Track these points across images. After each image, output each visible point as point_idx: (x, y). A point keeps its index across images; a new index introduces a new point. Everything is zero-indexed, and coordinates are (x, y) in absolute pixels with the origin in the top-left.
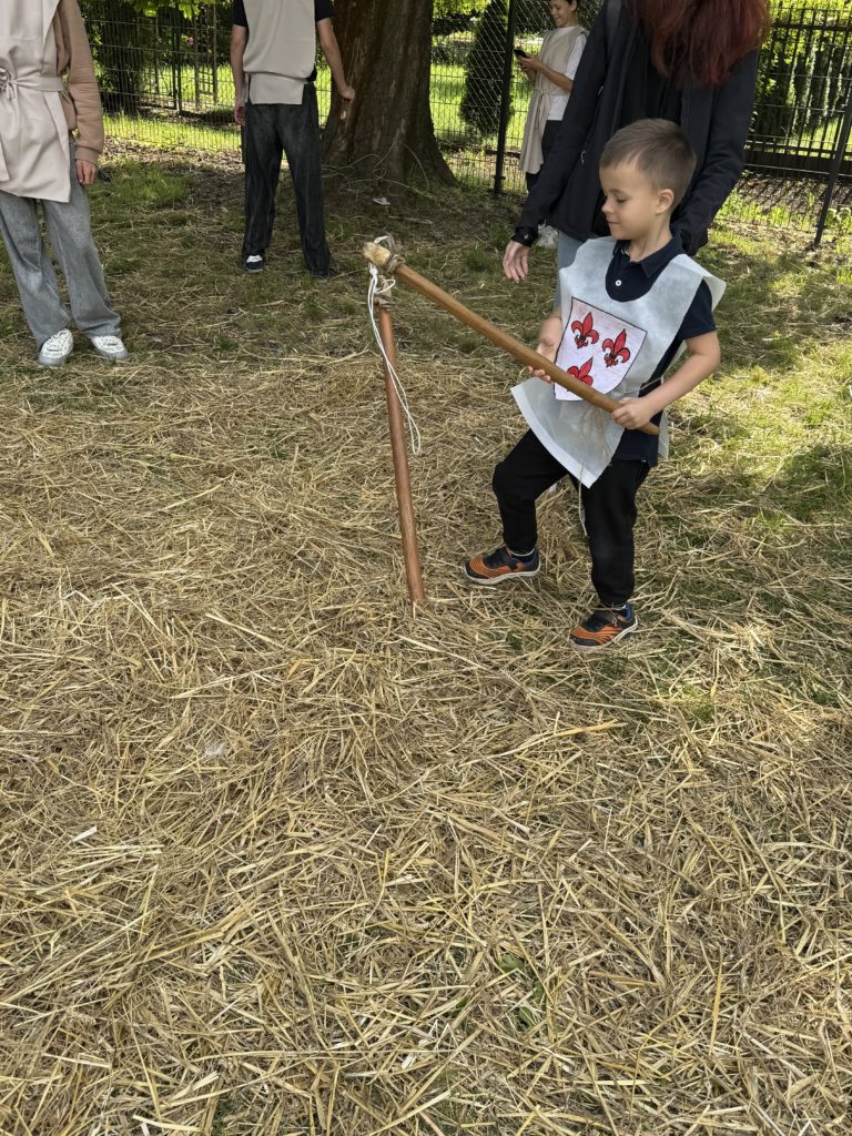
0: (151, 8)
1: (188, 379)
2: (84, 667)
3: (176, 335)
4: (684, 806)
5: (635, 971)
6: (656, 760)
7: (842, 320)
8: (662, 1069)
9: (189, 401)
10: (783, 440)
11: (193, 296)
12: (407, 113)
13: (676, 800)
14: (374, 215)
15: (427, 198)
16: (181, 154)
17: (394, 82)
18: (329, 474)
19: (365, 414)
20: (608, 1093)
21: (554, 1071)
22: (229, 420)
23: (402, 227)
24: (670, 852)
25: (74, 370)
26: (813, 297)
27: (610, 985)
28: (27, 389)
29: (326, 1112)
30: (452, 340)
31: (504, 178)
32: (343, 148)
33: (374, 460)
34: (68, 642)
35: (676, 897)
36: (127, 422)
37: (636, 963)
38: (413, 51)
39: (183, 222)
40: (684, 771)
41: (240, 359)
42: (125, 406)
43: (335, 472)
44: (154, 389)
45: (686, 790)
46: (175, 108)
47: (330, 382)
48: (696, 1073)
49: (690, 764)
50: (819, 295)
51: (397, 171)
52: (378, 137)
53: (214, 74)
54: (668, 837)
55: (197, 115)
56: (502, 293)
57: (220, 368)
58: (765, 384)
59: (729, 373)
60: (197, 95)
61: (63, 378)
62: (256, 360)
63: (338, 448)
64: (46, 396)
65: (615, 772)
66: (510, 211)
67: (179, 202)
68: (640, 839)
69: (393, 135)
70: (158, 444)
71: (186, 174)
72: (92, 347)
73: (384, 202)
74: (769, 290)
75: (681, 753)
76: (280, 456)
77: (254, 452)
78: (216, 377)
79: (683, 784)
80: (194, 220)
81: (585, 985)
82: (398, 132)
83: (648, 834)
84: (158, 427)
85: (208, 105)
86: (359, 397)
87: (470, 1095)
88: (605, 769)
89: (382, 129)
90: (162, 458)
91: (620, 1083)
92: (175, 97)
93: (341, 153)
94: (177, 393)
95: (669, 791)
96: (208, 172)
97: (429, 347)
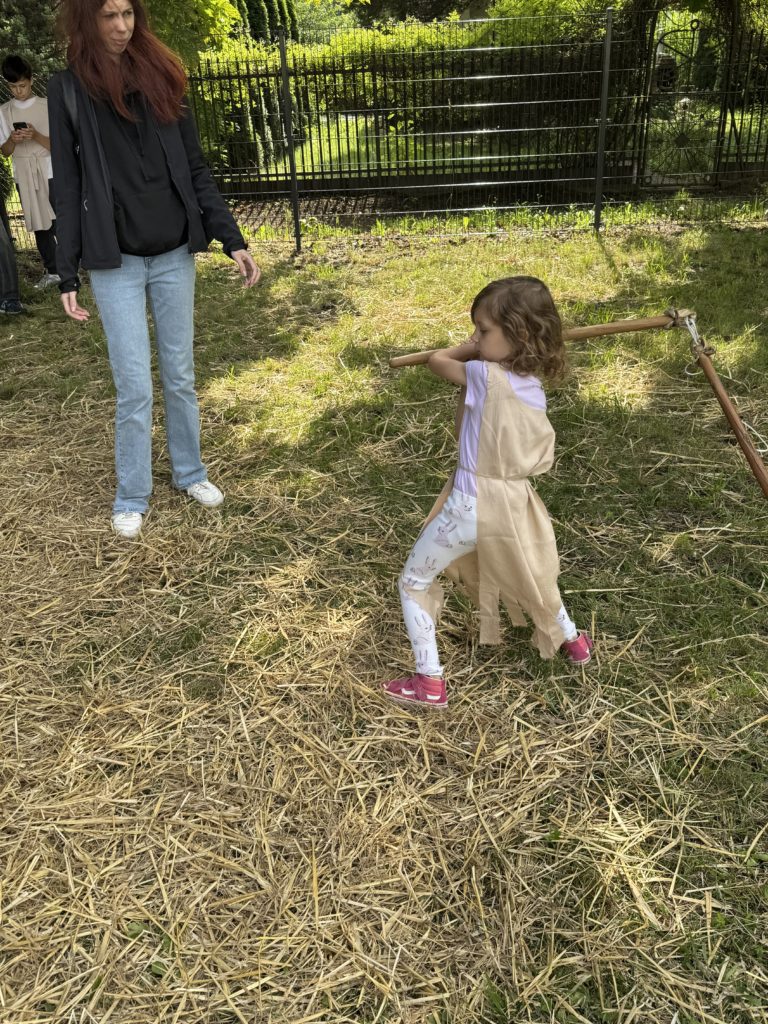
5: (247, 889)
7: (328, 308)
8: (283, 960)
10: (299, 413)
20: (241, 1001)
21: (192, 1005)
24: (261, 775)
26: (303, 294)
27: (228, 909)
35: (271, 810)
37: (245, 881)
48: (310, 950)
50: (307, 291)
58: (278, 371)
59: (247, 369)
68: (233, 776)
74: (268, 294)
81: (207, 919)
83: (239, 767)
91: (249, 988)
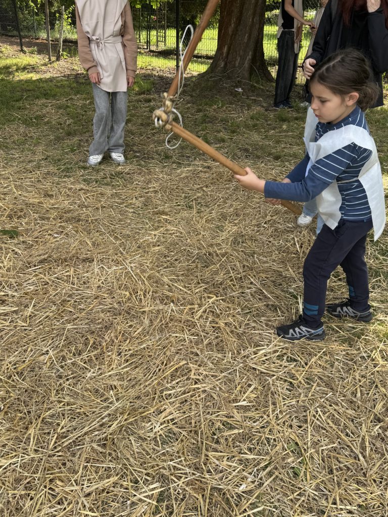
0: (139, 4)
1: (151, 172)
2: (104, 299)
3: (146, 152)
4: (377, 380)
5: (350, 455)
6: (364, 357)
9: (151, 182)
11: (153, 135)
12: (252, 49)
13: (372, 376)
14: (235, 96)
15: (260, 88)
16: (149, 70)
17: (247, 35)
18: (211, 216)
19: (228, 189)
22: (168, 190)
23: (248, 102)
24: (369, 401)
25: (102, 167)
27: (338, 461)
28: (82, 176)
29: (205, 506)
30: (270, 154)
31: (297, 78)
32: (222, 66)
33: (232, 209)
34: (99, 287)
35: (371, 422)
36: (124, 191)
37: (351, 452)
38: (256, 20)
39: (149, 101)
40: (377, 362)
41: (173, 163)
42: (123, 184)
43: (214, 215)
44: (136, 177)
45: (378, 372)
46: (147, 49)
47: (213, 174)
48: (379, 507)
49: (380, 360)
51: (247, 76)
52: (239, 60)
53: (165, 33)
54: (368, 394)
55: (157, 52)
56: (295, 132)
57: (165, 167)
60: (157, 43)
61: (98, 171)
62: (180, 163)
63: (216, 204)
64: (90, 179)
65: (343, 361)
66: (299, 93)
67: (148, 92)
68: (354, 394)
69: (246, 59)
70: (137, 201)
71: (152, 79)
72: (110, 157)
73: (240, 90)
75: (376, 354)
76: (190, 207)
77: (179, 205)
78: (162, 171)
79: (377, 369)
80: (154, 100)
81: (326, 459)
82: (248, 58)
83: (359, 390)
84: (137, 193)
85: (162, 47)
86: (226, 181)
87: (270, 504)
88: (338, 359)
89: (241, 57)
90: (139, 207)
92: (147, 44)
93: (221, 68)
94: (146, 178)
95: (370, 372)
96: (161, 78)
97: (258, 157)
